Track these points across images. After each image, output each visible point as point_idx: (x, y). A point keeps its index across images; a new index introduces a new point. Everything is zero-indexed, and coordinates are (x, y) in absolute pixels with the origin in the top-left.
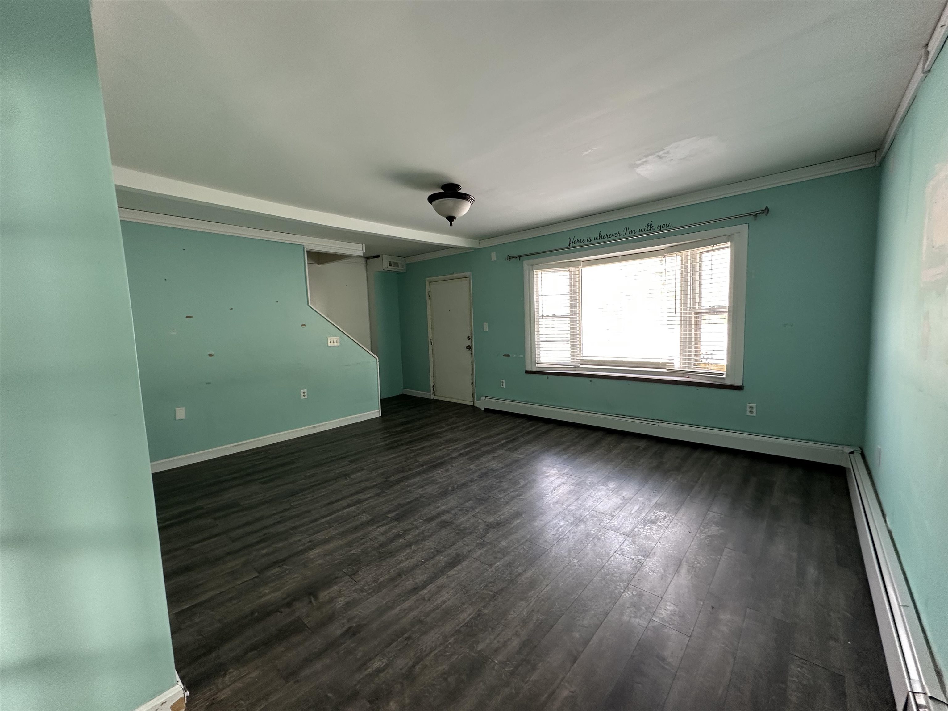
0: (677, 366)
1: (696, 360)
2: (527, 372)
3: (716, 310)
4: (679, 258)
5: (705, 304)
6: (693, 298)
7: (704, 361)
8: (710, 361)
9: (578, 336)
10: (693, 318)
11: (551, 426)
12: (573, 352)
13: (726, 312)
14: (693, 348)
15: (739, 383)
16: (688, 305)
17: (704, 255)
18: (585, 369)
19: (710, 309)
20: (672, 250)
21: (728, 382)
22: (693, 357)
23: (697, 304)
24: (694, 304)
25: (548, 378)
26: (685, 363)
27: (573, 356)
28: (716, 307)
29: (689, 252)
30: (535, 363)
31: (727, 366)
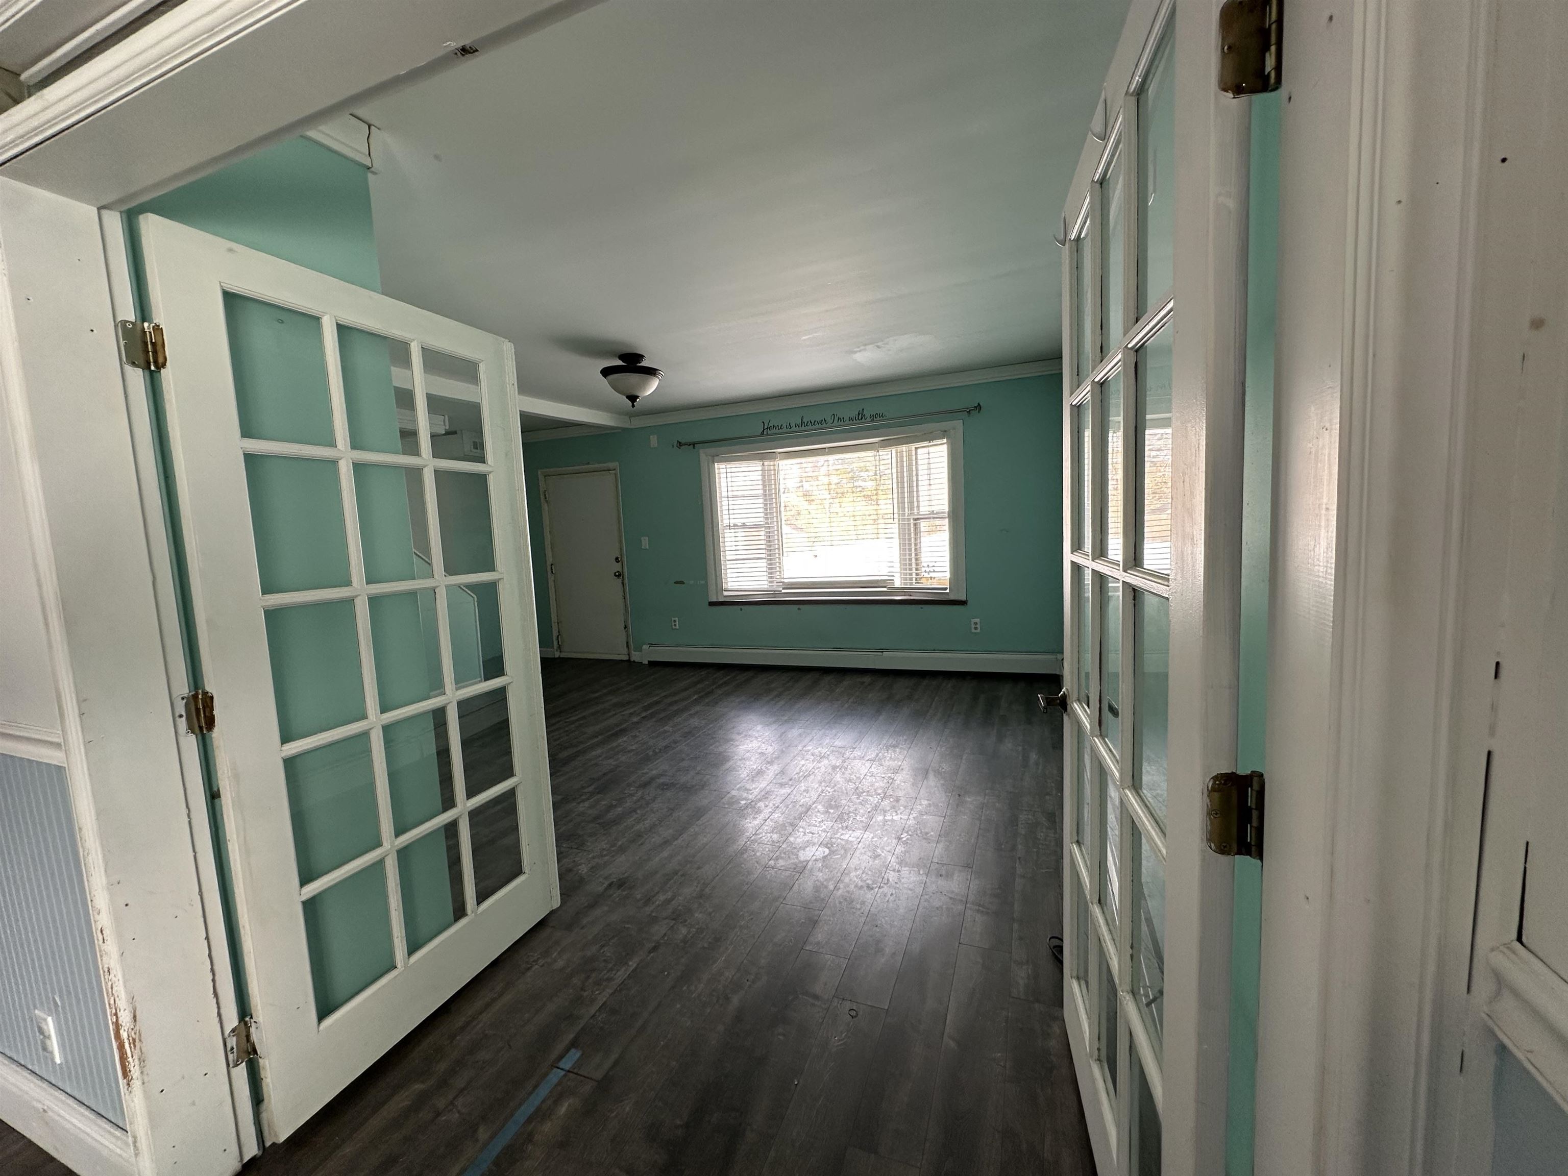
0: (898, 584)
1: (917, 574)
2: (712, 604)
3: (935, 516)
4: (894, 451)
5: (924, 509)
6: (911, 503)
7: (926, 575)
8: (932, 575)
9: (777, 551)
10: (912, 525)
11: (750, 674)
12: (771, 573)
13: (946, 518)
14: (913, 560)
15: (963, 597)
16: (906, 509)
17: (919, 451)
18: (791, 595)
19: (929, 514)
20: (885, 444)
21: (952, 597)
22: (914, 571)
23: (915, 509)
24: (912, 508)
25: (741, 610)
26: (906, 579)
27: (771, 578)
28: (935, 512)
29: (904, 448)
30: (722, 590)
31: (950, 579)
